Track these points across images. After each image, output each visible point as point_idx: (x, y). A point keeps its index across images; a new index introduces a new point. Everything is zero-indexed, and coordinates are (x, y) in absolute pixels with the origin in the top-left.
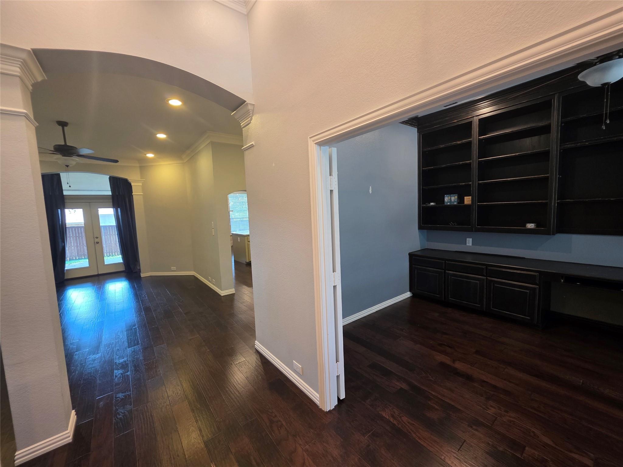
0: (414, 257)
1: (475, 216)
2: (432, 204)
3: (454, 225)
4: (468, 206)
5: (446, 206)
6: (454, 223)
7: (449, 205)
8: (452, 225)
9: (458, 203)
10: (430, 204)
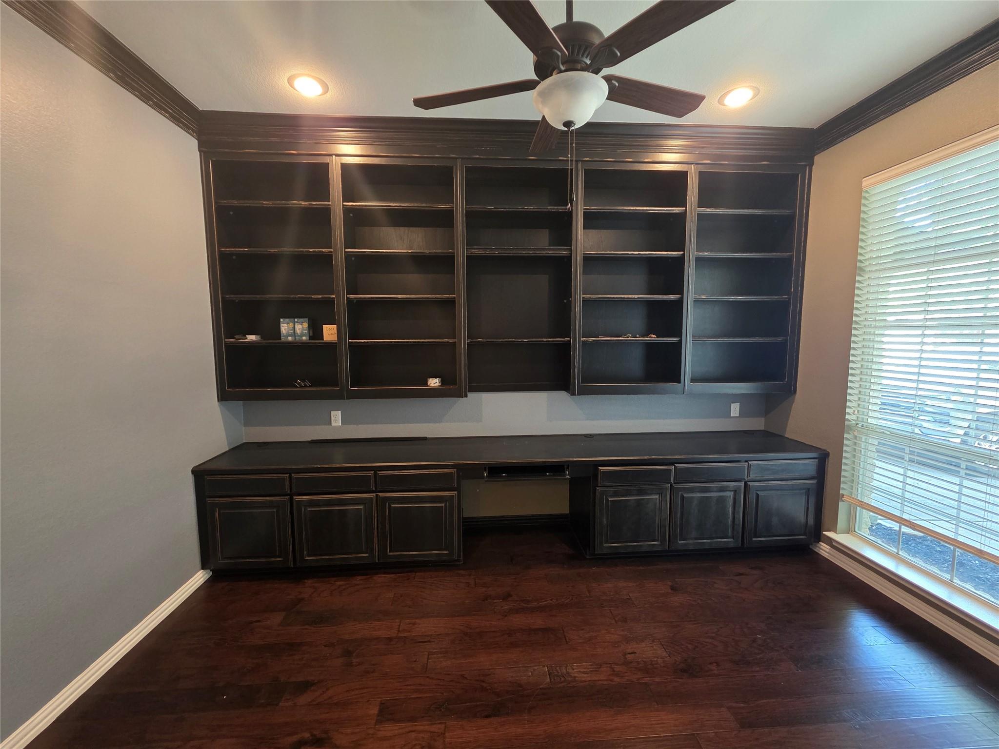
0: (208, 478)
1: (345, 365)
2: (251, 338)
3: (305, 386)
4: (331, 345)
5: (283, 343)
6: (303, 380)
7: (289, 343)
8: (301, 387)
9: (311, 338)
10: (247, 339)
